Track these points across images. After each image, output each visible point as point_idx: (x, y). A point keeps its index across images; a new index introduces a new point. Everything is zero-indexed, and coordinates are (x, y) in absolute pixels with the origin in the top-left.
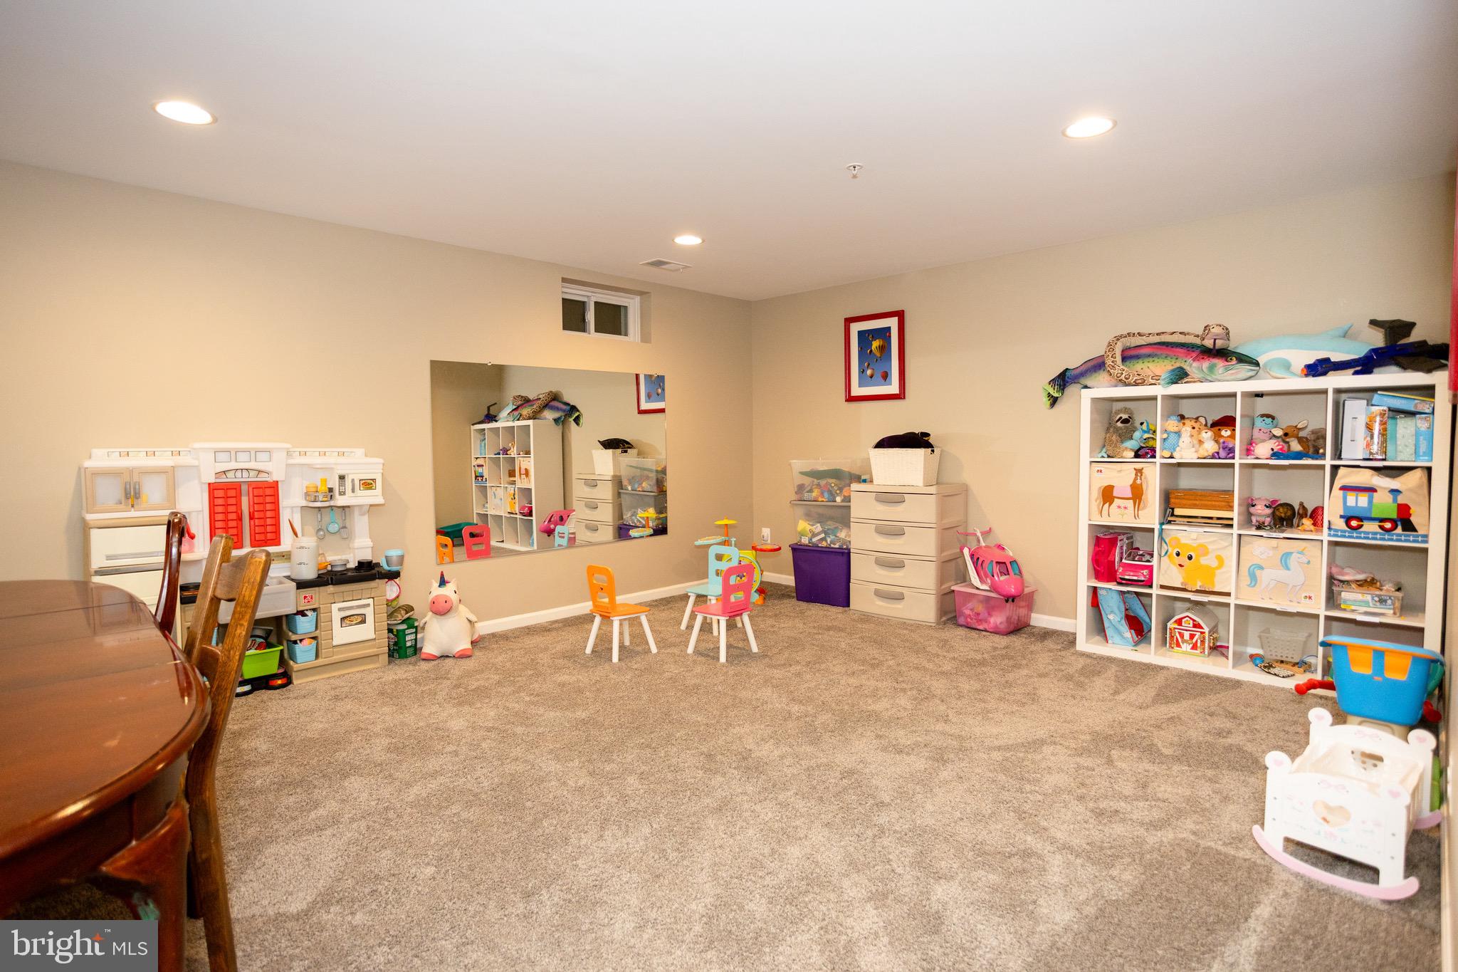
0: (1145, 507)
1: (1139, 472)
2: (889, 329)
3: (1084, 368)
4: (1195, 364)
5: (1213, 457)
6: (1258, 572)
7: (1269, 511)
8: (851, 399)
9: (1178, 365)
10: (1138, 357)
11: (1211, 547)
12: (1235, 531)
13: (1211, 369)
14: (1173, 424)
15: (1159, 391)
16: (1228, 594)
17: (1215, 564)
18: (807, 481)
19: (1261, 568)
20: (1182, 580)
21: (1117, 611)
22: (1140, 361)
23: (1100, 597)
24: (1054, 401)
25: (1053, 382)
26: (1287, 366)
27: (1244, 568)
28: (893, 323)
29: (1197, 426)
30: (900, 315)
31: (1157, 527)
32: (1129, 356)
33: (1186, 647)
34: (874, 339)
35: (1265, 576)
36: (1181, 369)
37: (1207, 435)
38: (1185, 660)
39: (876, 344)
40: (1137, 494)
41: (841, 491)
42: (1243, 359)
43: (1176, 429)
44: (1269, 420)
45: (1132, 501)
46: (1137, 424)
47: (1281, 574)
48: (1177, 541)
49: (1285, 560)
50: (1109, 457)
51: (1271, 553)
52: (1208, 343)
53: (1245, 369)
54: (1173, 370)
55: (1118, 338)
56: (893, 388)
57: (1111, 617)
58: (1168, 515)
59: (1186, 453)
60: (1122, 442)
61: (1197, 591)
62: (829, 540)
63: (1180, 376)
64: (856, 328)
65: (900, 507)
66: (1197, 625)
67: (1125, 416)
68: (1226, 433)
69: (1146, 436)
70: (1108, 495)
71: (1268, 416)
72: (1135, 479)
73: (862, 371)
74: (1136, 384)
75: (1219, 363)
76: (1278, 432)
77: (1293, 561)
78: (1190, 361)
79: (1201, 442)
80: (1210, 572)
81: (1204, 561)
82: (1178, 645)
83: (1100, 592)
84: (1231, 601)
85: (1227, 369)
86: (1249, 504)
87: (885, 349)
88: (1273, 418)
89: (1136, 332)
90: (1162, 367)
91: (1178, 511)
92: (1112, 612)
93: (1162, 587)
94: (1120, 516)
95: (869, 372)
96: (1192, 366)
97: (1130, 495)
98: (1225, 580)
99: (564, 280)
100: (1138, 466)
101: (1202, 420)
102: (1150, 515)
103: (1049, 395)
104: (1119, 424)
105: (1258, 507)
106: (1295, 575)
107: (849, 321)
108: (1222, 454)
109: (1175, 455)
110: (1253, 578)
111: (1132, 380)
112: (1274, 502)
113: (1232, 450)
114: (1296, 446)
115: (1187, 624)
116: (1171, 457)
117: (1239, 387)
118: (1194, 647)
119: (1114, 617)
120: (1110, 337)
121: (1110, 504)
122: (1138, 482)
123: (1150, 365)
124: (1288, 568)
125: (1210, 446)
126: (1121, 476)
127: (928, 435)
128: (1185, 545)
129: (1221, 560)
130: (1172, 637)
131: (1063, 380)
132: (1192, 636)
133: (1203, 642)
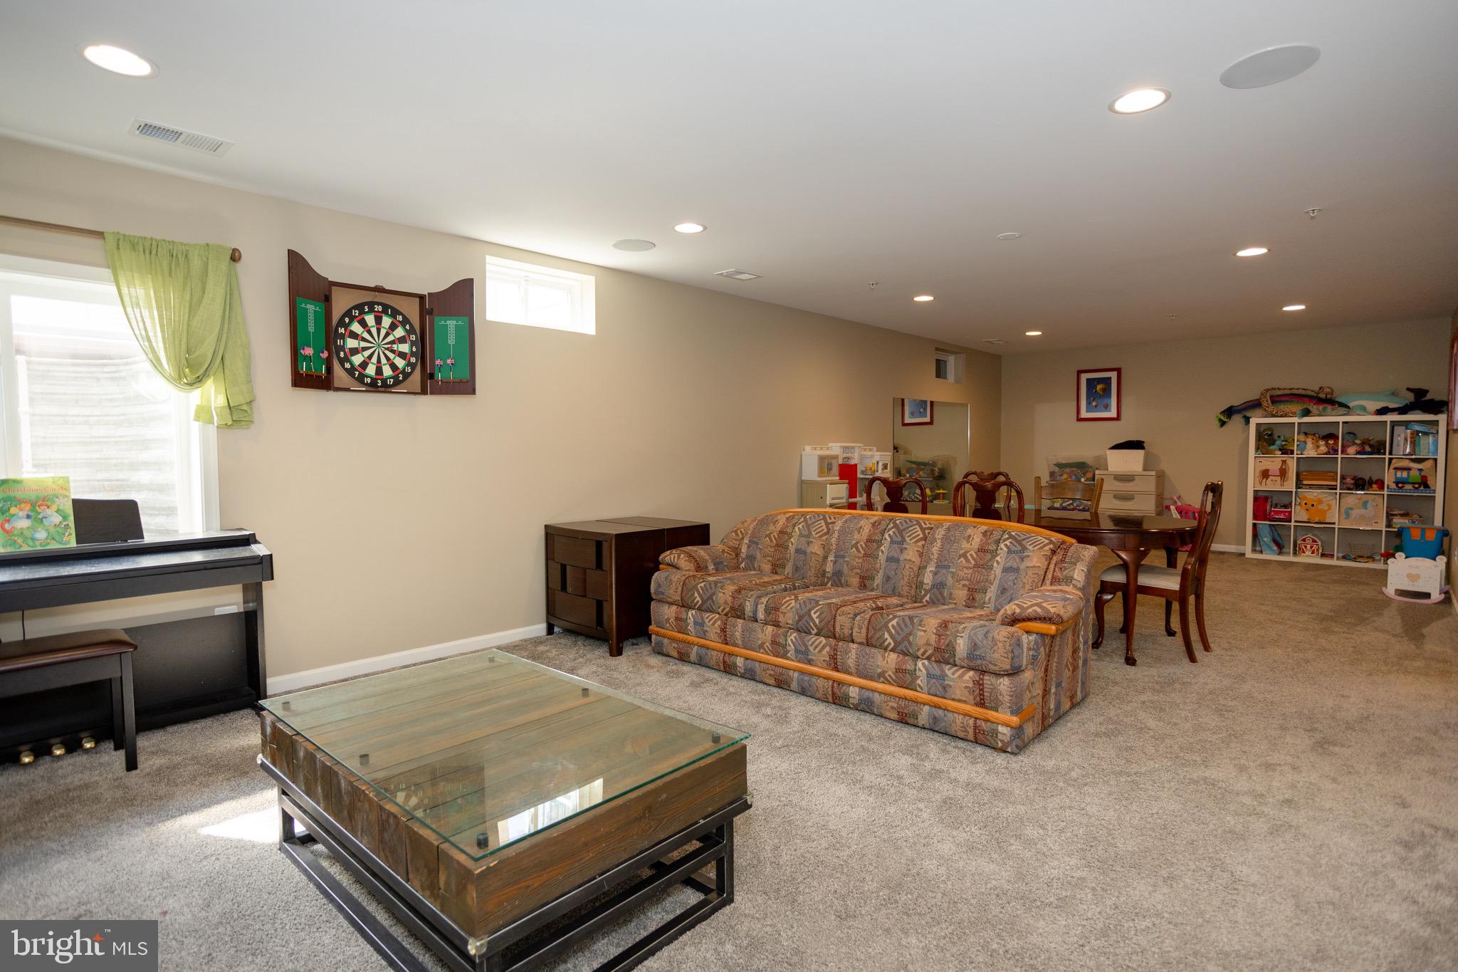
0: (1287, 480)
1: (1284, 462)
2: (1110, 378)
3: (1244, 406)
4: (1315, 407)
5: (1326, 454)
6: (1350, 511)
7: (1353, 482)
8: (1079, 419)
9: (1305, 406)
10: (1280, 402)
11: (1324, 500)
12: (1338, 491)
13: (1324, 409)
14: (1302, 437)
15: (1296, 420)
16: (1334, 523)
17: (1326, 508)
18: (1057, 469)
19: (1352, 509)
20: (1307, 517)
21: (1268, 535)
22: (1283, 404)
23: (1258, 529)
24: (1223, 423)
25: (1223, 413)
26: (1364, 409)
27: (1343, 510)
28: (1113, 375)
29: (1314, 438)
30: (1119, 370)
31: (1294, 490)
32: (1275, 400)
33: (1308, 553)
34: (1099, 383)
35: (1355, 513)
36: (1307, 409)
37: (1322, 443)
38: (1307, 558)
39: (1099, 387)
40: (1283, 473)
41: (1085, 475)
42: (1342, 405)
43: (1303, 440)
44: (1352, 436)
45: (1279, 477)
46: (1276, 437)
47: (1363, 511)
48: (1305, 498)
49: (1365, 505)
50: (1263, 454)
51: (1357, 501)
52: (1322, 396)
53: (1343, 410)
54: (1303, 410)
55: (1267, 390)
56: (1113, 414)
57: (1265, 539)
58: (1299, 484)
59: (1310, 452)
60: (1269, 446)
61: (1316, 523)
62: (1075, 505)
63: (1307, 413)
64: (1084, 377)
65: (1131, 484)
66: (1314, 541)
67: (1269, 433)
68: (1331, 442)
69: (1283, 443)
70: (1265, 474)
71: (1351, 433)
72: (1282, 466)
73: (1089, 403)
74: (1282, 416)
75: (1329, 407)
76: (1358, 442)
77: (1369, 505)
78: (1312, 405)
79: (1318, 447)
80: (1324, 512)
81: (1320, 507)
82: (1304, 552)
83: (1258, 526)
84: (1336, 526)
85: (1333, 410)
86: (1343, 478)
87: (1107, 391)
88: (1354, 434)
89: (1276, 387)
90: (1297, 407)
91: (1305, 482)
92: (1266, 537)
93: (1296, 522)
94: (1272, 485)
95: (1094, 404)
96: (1313, 408)
97: (1279, 474)
98: (1334, 516)
99: (937, 349)
100: (1284, 459)
101: (1317, 435)
102: (1290, 485)
103: (1220, 420)
104: (1266, 437)
105: (1348, 480)
106: (1370, 512)
107: (1080, 372)
108: (1332, 452)
109: (1304, 453)
110: (1348, 516)
111: (1279, 414)
112: (1356, 477)
113: (1337, 451)
114: (1367, 449)
115: (1309, 541)
116: (1302, 454)
117: (1341, 419)
118: (1313, 552)
119: (1266, 539)
120: (1262, 389)
121: (1267, 479)
122: (1284, 467)
123: (1290, 406)
124: (1366, 509)
125: (1323, 449)
126: (1273, 462)
127: (1144, 442)
128: (1309, 499)
129: (1330, 506)
130: (1300, 548)
131: (1230, 412)
132: (1312, 547)
133: (1318, 550)
